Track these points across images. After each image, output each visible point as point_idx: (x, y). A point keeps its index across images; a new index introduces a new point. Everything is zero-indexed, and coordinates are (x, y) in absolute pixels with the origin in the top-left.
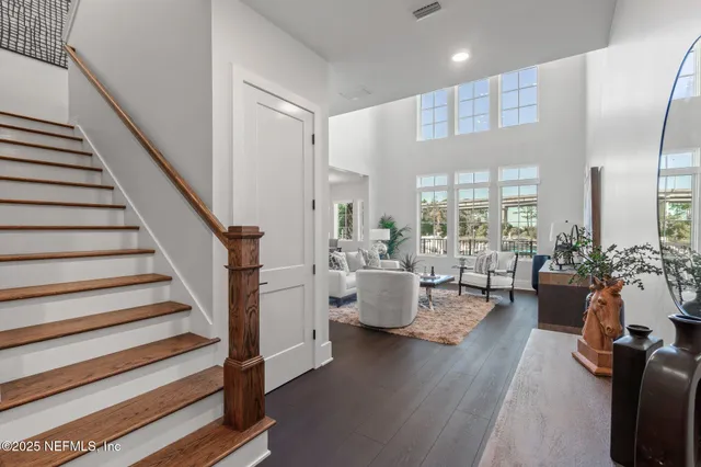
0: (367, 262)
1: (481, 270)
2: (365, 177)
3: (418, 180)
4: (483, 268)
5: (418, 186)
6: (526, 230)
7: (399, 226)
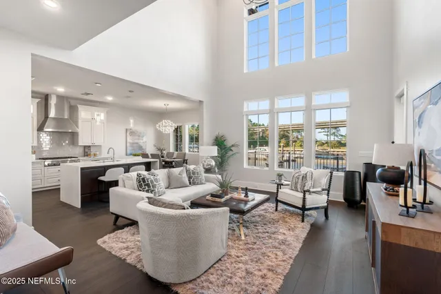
0: (190, 178)
1: (296, 187)
2: (201, 102)
3: (245, 104)
4: (299, 187)
5: (245, 109)
6: (327, 143)
7: (229, 143)
